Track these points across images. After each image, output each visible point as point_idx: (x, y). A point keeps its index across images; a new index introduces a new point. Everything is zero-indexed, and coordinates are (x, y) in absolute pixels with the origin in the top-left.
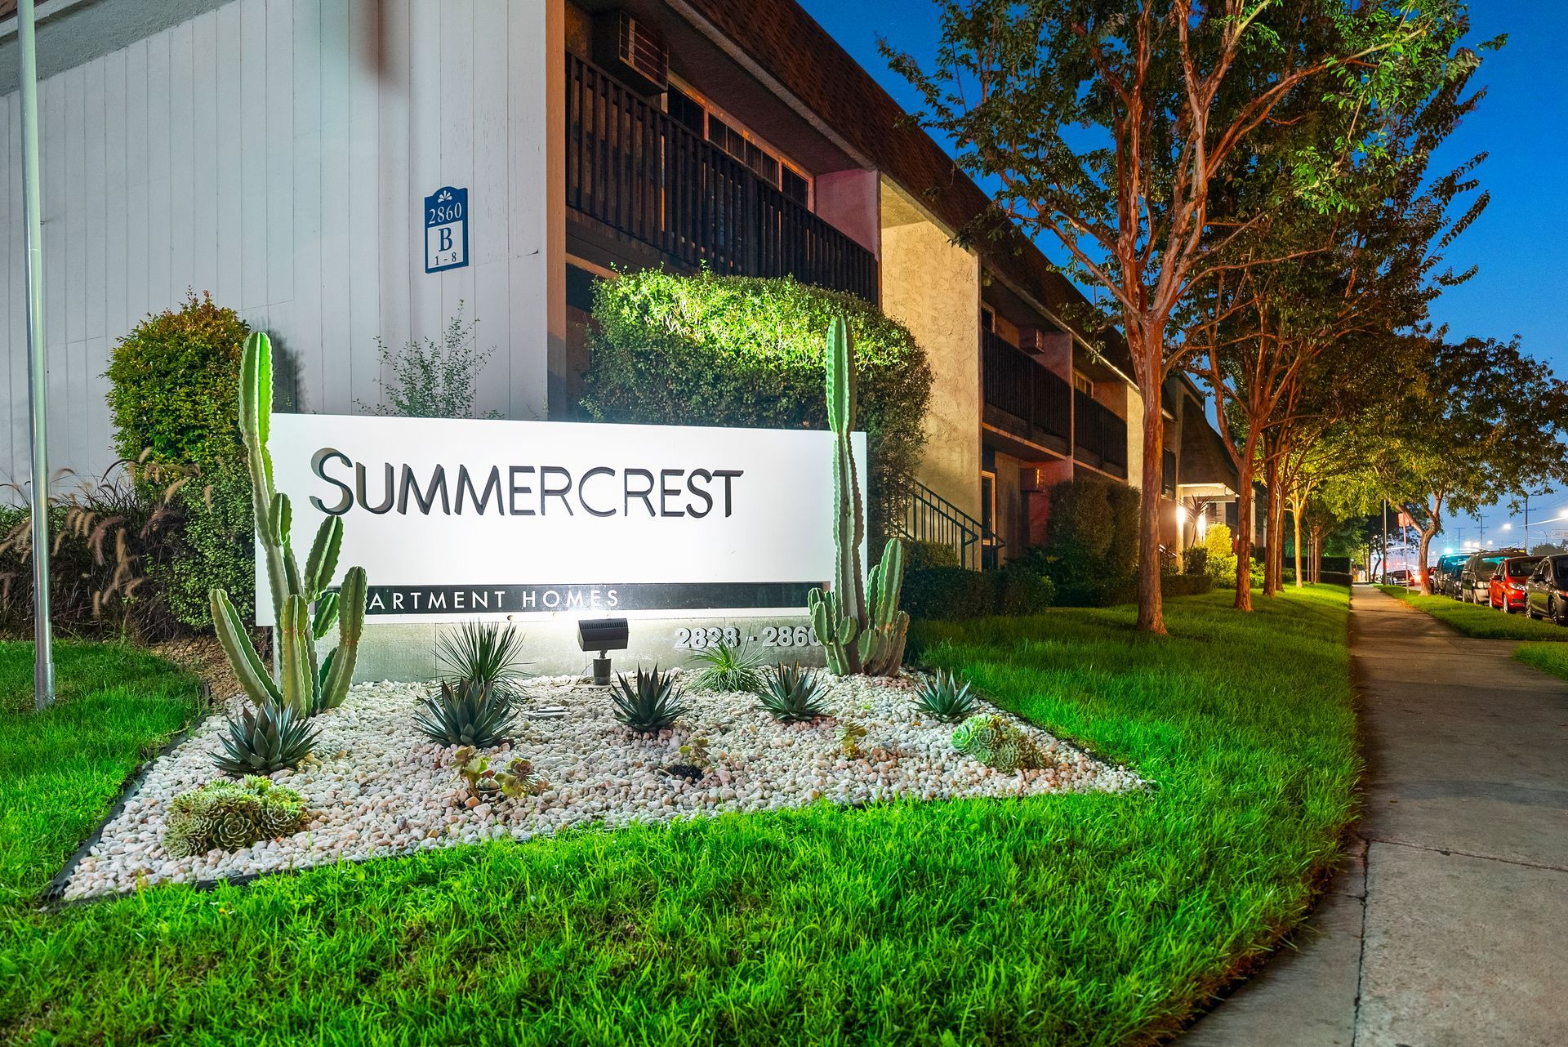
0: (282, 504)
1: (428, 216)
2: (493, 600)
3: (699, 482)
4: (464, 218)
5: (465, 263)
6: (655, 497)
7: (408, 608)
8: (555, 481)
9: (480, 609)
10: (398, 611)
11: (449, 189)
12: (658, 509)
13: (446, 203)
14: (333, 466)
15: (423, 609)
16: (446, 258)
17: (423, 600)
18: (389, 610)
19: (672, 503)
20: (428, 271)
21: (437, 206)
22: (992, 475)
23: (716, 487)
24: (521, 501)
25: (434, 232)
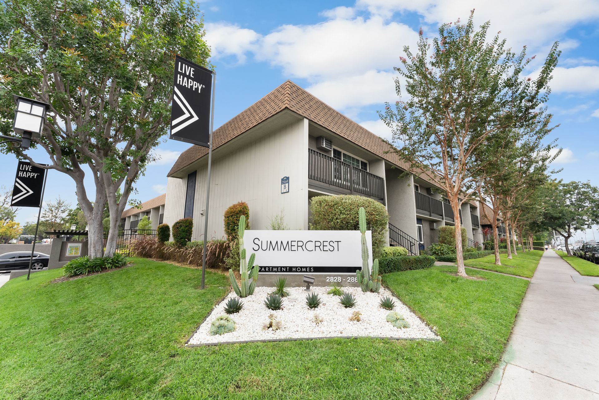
0: (244, 251)
1: (282, 182)
2: (286, 269)
3: (331, 243)
4: (288, 183)
5: (288, 192)
6: (321, 247)
7: (269, 271)
8: (300, 244)
9: (284, 271)
10: (267, 272)
11: (286, 177)
12: (322, 250)
13: (285, 180)
14: (256, 241)
15: (272, 271)
16: (285, 191)
17: (272, 269)
18: (265, 271)
19: (325, 248)
20: (282, 193)
21: (283, 180)
22: (421, 225)
23: (335, 245)
24: (293, 248)
25: (283, 185)
